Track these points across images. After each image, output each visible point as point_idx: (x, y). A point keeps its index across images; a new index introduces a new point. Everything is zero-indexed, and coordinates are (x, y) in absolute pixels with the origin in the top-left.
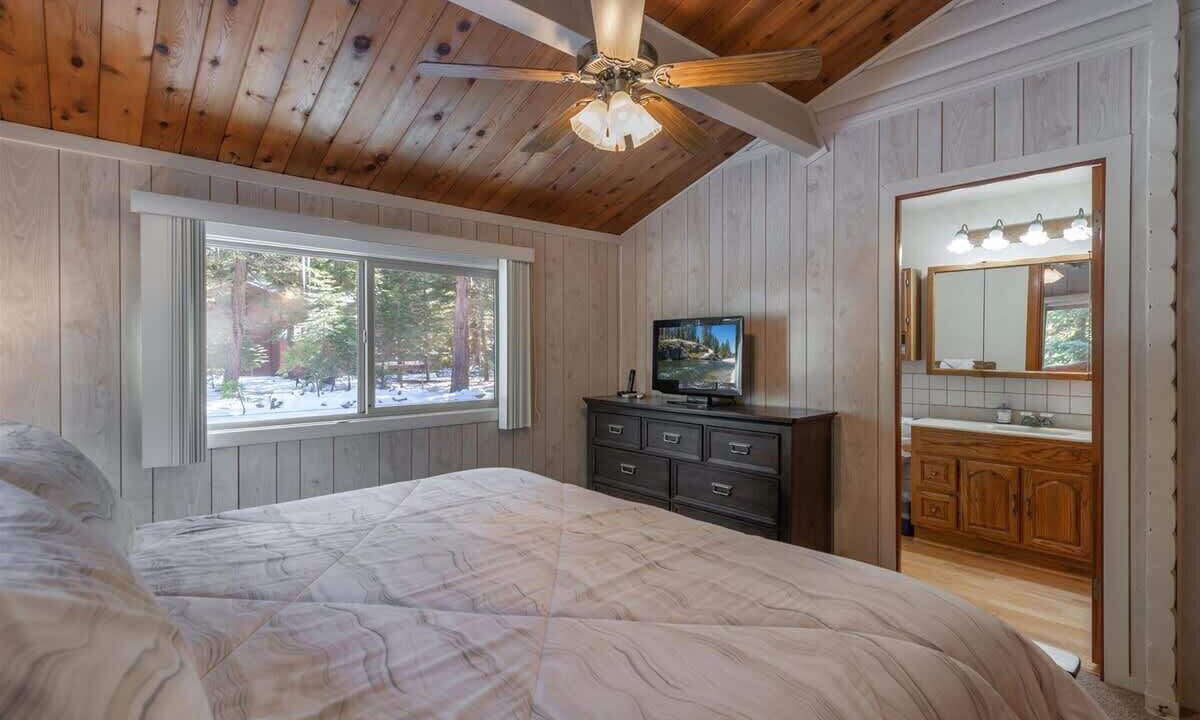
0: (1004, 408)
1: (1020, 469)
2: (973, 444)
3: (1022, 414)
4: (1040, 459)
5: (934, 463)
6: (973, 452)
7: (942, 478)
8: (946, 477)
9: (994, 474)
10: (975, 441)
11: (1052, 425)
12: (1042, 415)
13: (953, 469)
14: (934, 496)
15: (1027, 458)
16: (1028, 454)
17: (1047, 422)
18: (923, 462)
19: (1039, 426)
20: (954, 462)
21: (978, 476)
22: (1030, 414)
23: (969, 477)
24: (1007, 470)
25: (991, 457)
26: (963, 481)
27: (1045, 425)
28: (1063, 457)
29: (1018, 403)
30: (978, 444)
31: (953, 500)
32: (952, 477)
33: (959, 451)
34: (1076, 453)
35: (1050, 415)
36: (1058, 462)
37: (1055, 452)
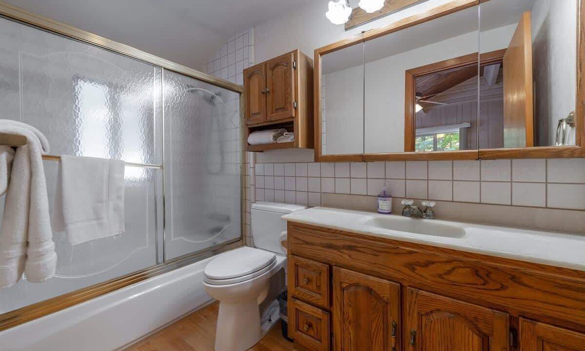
0: (385, 195)
1: (402, 286)
2: (344, 247)
3: (403, 202)
4: (427, 275)
5: (307, 266)
6: (345, 257)
7: (315, 288)
8: (319, 287)
9: (369, 290)
10: (348, 243)
11: (435, 216)
12: (424, 204)
13: (325, 278)
14: (307, 308)
15: (412, 274)
16: (411, 266)
17: (429, 212)
18: (296, 266)
19: (422, 217)
20: (325, 268)
21: (352, 289)
22: (410, 203)
23: (343, 289)
24: (384, 287)
25: (365, 266)
26: (336, 292)
27: (428, 217)
28: (461, 275)
29: (398, 188)
30: (350, 248)
31: (325, 317)
32: (325, 288)
33: (332, 255)
34: (481, 273)
35: (432, 204)
36: (454, 284)
37: (448, 267)
